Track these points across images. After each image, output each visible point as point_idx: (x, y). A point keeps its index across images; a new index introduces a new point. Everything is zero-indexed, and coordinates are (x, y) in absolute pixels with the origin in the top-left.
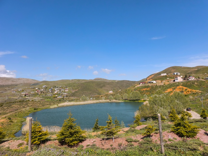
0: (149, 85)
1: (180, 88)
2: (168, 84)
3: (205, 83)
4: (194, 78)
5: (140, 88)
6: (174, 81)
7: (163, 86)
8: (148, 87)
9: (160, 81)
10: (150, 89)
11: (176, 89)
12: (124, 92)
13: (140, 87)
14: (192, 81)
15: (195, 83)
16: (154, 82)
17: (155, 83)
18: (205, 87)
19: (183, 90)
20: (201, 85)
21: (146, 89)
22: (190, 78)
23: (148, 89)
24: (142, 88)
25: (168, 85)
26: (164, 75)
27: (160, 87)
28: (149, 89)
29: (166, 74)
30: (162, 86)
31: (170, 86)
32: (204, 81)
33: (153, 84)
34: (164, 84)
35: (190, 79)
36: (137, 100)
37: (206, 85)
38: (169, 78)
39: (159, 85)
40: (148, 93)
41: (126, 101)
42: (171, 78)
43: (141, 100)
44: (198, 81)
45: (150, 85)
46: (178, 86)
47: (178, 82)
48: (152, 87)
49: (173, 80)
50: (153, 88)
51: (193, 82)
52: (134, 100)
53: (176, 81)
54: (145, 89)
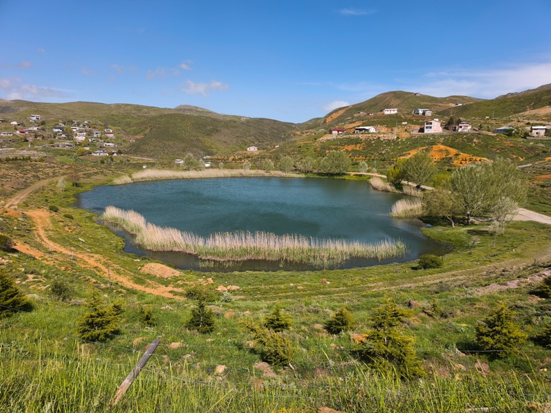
0: (360, 136)
1: (441, 151)
2: (406, 136)
3: (496, 141)
4: (469, 127)
5: (337, 145)
6: (422, 130)
7: (395, 143)
8: (357, 141)
9: (384, 129)
10: (364, 149)
11: (432, 153)
12: (293, 151)
13: (334, 140)
14: (466, 134)
15: (475, 140)
16: (372, 129)
17: (373, 133)
18: (498, 151)
19: (450, 156)
20: (487, 146)
21: (353, 146)
22: (460, 125)
23: (358, 149)
24: (341, 143)
25: (407, 139)
26: (393, 112)
27: (388, 142)
28: (361, 148)
29: (396, 112)
30: (393, 141)
31: (414, 143)
32: (493, 137)
33: (370, 135)
34: (398, 138)
35: (460, 130)
36: (338, 174)
37: (498, 146)
38: (406, 123)
39: (384, 140)
40: (361, 157)
41: (310, 175)
42: (413, 124)
43: (349, 175)
44: (479, 134)
45: (362, 136)
46: (433, 143)
47: (433, 135)
48: (368, 143)
49: (418, 127)
50: (372, 145)
51: (470, 137)
52: (332, 175)
53: (426, 131)
54: (350, 148)
